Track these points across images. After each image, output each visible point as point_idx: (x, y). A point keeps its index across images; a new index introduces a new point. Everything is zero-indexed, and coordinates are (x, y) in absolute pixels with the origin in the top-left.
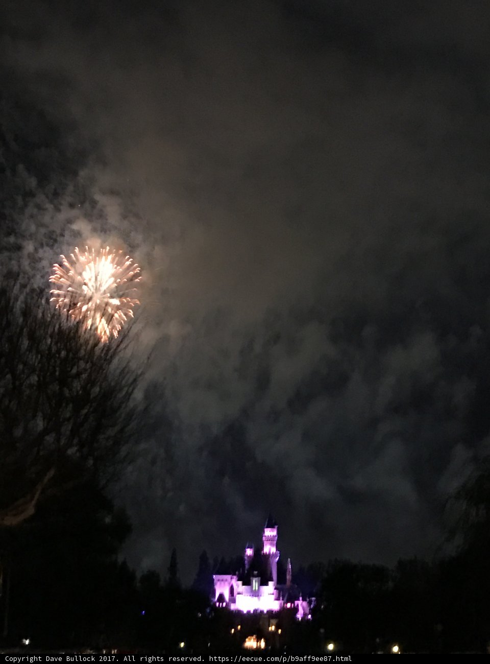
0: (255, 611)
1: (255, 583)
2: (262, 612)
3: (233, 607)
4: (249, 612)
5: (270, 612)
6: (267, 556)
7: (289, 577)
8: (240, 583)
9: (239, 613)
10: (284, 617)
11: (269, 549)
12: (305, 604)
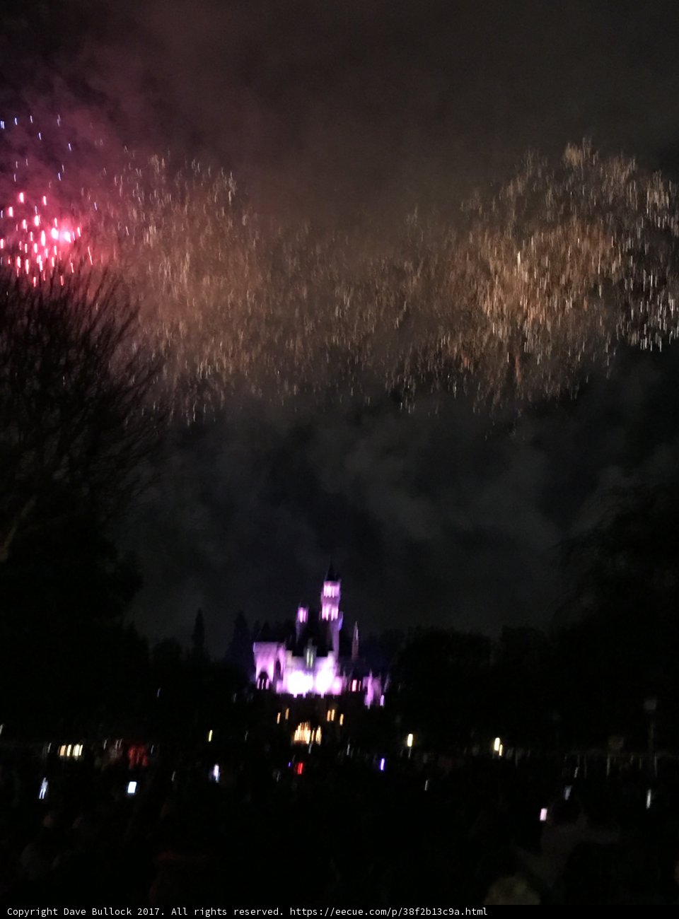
0: (309, 695)
1: (309, 657)
2: (318, 696)
3: (279, 688)
4: (300, 696)
5: (329, 697)
6: (327, 623)
7: (355, 649)
8: (290, 653)
9: (287, 697)
10: (347, 701)
11: (329, 612)
12: (377, 684)
